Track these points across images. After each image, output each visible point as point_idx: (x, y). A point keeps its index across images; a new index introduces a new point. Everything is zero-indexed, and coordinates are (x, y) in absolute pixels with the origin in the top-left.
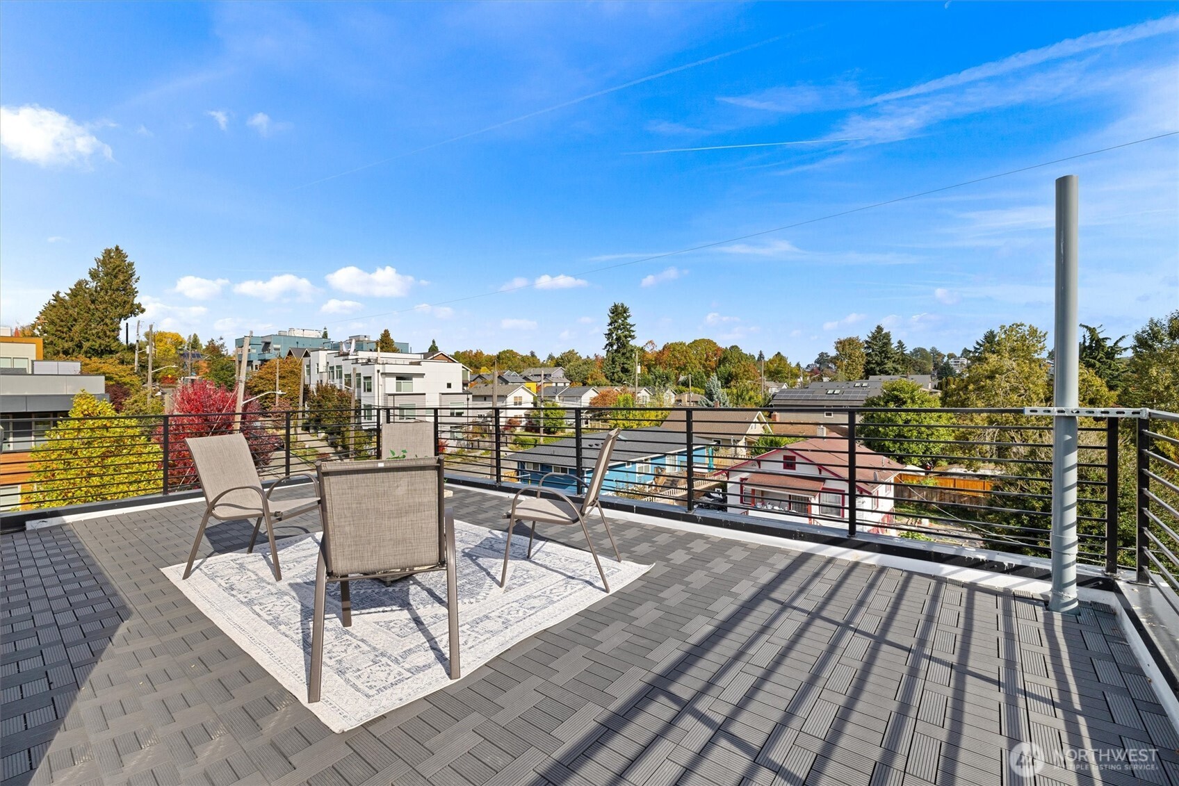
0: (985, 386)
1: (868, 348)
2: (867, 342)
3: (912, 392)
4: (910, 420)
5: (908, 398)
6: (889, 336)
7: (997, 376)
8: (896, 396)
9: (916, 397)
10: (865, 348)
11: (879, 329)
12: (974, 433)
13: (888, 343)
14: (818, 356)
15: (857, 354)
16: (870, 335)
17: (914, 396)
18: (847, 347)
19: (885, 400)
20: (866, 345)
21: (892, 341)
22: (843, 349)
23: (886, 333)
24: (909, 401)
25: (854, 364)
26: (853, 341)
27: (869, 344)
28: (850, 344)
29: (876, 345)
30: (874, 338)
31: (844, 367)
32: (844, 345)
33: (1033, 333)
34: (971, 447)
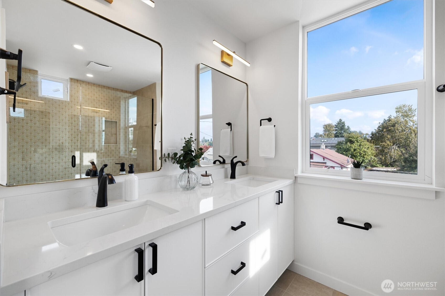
0: (391, 129)
1: (336, 127)
2: (336, 125)
3: (357, 138)
4: (356, 149)
5: (355, 140)
6: (344, 123)
7: (396, 125)
8: (351, 140)
9: (359, 140)
10: (335, 128)
11: (341, 120)
12: (387, 148)
13: (344, 126)
14: (315, 134)
15: (332, 130)
16: (337, 123)
17: (358, 140)
18: (328, 127)
19: (346, 142)
20: (335, 127)
21: (345, 125)
22: (326, 128)
23: (343, 122)
24: (356, 142)
25: (331, 133)
26: (330, 125)
27: (336, 126)
28: (329, 126)
29: (339, 126)
30: (338, 123)
31: (327, 135)
32: (327, 126)
33: (410, 109)
34: (386, 154)
